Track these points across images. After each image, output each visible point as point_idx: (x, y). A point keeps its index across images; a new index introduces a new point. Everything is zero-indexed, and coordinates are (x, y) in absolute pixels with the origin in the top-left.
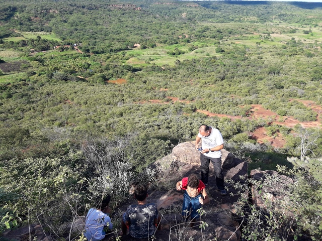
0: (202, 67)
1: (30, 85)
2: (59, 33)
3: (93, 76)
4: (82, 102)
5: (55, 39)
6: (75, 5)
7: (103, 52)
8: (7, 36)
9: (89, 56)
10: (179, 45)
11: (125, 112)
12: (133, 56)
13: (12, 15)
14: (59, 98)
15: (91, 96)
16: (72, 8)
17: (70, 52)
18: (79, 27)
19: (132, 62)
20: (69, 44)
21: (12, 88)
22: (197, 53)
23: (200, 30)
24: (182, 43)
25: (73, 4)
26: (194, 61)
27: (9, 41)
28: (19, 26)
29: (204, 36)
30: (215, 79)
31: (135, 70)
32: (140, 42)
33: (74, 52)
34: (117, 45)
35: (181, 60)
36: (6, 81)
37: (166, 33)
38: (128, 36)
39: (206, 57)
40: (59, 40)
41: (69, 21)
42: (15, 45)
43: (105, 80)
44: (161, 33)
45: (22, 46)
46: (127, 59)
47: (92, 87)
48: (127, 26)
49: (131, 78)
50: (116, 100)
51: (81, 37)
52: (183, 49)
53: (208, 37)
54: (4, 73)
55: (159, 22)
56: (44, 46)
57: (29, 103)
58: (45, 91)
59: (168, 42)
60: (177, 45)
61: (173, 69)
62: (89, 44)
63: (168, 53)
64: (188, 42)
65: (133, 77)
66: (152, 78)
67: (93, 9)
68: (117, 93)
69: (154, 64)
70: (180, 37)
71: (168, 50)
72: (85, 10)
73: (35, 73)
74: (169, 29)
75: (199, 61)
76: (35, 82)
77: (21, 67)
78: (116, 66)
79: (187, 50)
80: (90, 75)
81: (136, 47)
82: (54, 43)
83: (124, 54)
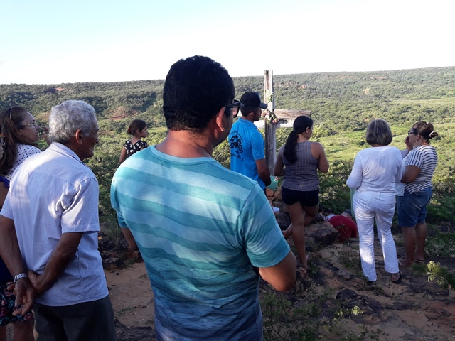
29: (402, 119)
55: (333, 102)
59: (350, 127)
60: (363, 131)
63: (353, 142)
70: (367, 120)
71: (351, 139)
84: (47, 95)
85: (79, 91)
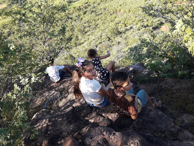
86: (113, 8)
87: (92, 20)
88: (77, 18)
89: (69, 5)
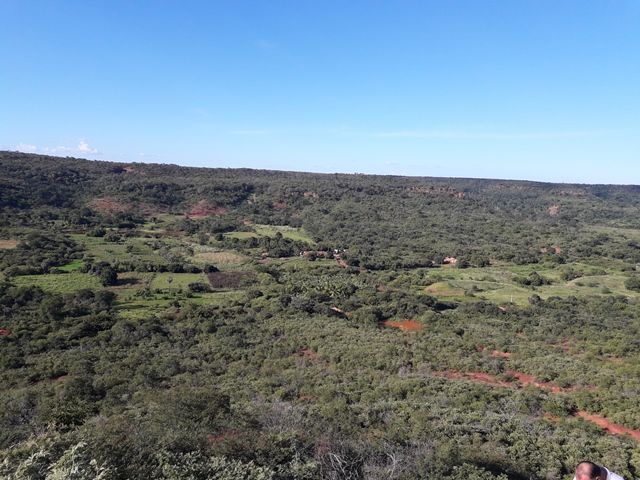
0: (592, 315)
1: (249, 314)
2: (312, 230)
3: (359, 310)
4: (332, 356)
5: (304, 240)
6: (347, 186)
7: (383, 268)
8: (231, 229)
9: (357, 272)
10: (541, 266)
11: (412, 391)
12: (440, 279)
13: (244, 198)
14: (292, 344)
15: (350, 346)
16: (340, 191)
17: (325, 263)
18: (347, 223)
19: (436, 290)
20: (325, 250)
21: (221, 315)
22: (580, 285)
23: (589, 240)
24: (547, 264)
25: (344, 185)
26: (574, 302)
27: (232, 237)
28: (252, 215)
29: (596, 253)
30: (624, 345)
31: (441, 307)
32: (457, 255)
33: (332, 263)
34: (410, 258)
35: (544, 297)
36: (213, 303)
37: (514, 241)
38: (434, 242)
39: (600, 295)
40: (310, 241)
41: (333, 212)
42: (239, 244)
43: (380, 319)
44: (503, 241)
45: (251, 247)
46: (427, 285)
47: (353, 330)
48: (433, 225)
49: (432, 321)
50: (397, 361)
51: (349, 240)
52: (549, 275)
53: (606, 255)
54: (213, 289)
55: (499, 220)
56: (285, 249)
57: (241, 345)
58: (271, 328)
59: (516, 258)
60: (535, 265)
61: (525, 313)
62: (360, 252)
63: (515, 280)
64: (561, 261)
65: (436, 321)
66: (476, 327)
67: (376, 193)
68: (400, 348)
69: (484, 298)
70: (544, 251)
71: (514, 275)
72: (362, 195)
73: (261, 294)
74: (519, 235)
75: (585, 302)
76: (258, 310)
77: (242, 282)
78: (405, 294)
79: (558, 277)
80: (355, 307)
81: (448, 263)
82: (301, 246)
83: (423, 275)
84: (109, 176)
85: (153, 175)
86: (300, 338)
87: (218, 354)
88: (182, 336)
89: (192, 297)
